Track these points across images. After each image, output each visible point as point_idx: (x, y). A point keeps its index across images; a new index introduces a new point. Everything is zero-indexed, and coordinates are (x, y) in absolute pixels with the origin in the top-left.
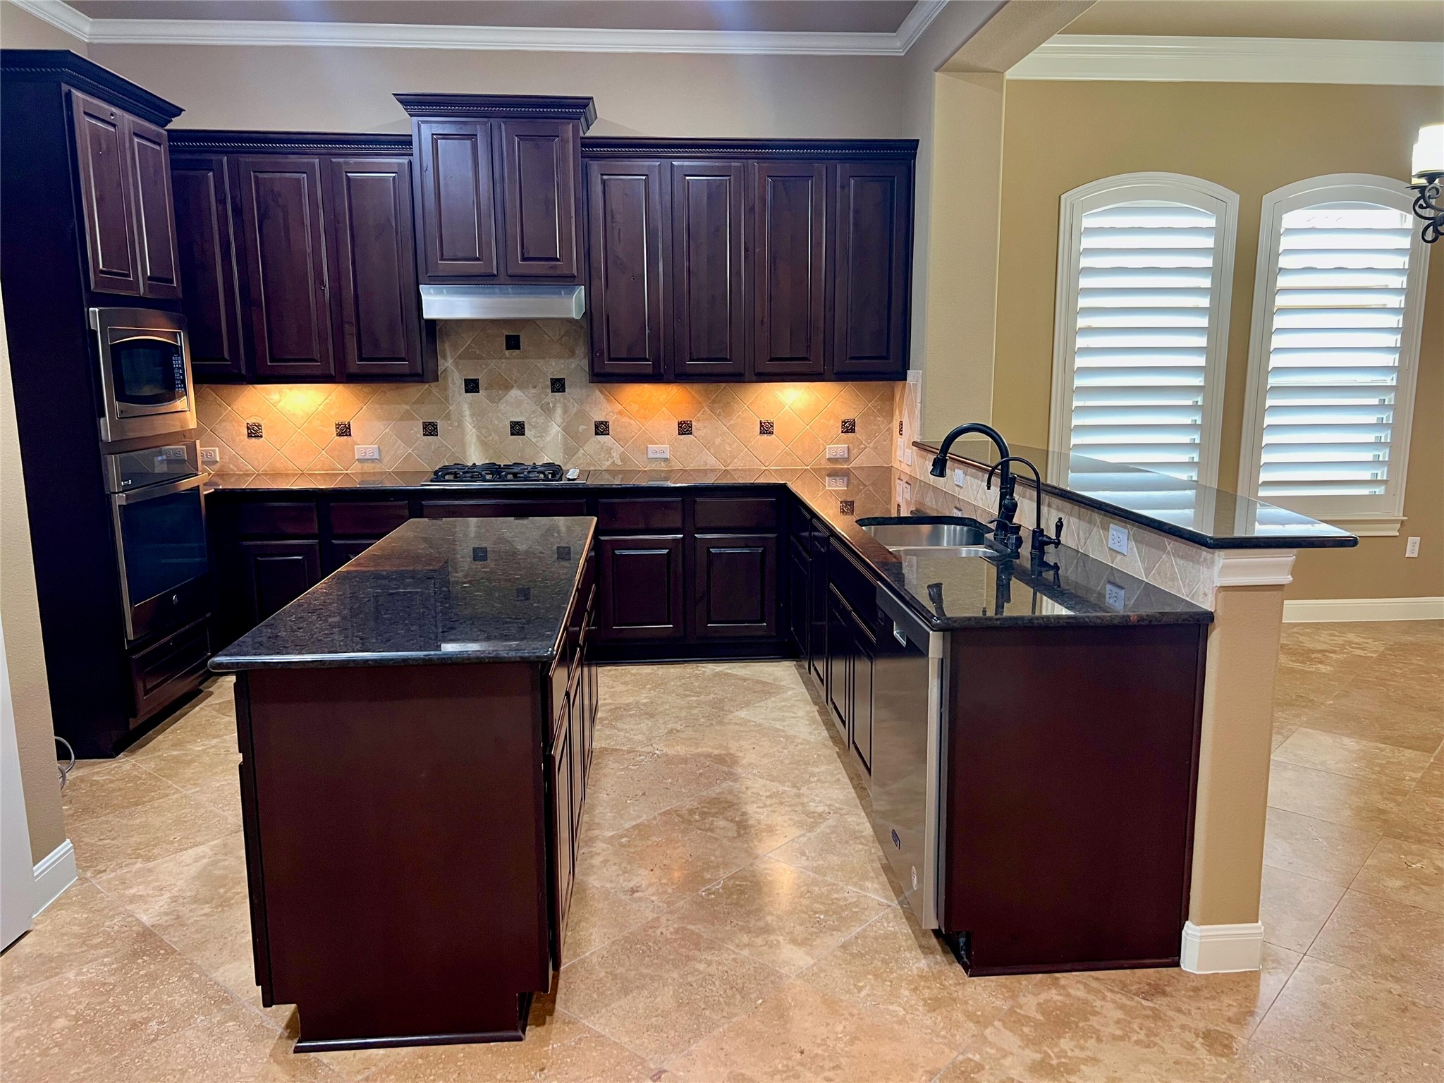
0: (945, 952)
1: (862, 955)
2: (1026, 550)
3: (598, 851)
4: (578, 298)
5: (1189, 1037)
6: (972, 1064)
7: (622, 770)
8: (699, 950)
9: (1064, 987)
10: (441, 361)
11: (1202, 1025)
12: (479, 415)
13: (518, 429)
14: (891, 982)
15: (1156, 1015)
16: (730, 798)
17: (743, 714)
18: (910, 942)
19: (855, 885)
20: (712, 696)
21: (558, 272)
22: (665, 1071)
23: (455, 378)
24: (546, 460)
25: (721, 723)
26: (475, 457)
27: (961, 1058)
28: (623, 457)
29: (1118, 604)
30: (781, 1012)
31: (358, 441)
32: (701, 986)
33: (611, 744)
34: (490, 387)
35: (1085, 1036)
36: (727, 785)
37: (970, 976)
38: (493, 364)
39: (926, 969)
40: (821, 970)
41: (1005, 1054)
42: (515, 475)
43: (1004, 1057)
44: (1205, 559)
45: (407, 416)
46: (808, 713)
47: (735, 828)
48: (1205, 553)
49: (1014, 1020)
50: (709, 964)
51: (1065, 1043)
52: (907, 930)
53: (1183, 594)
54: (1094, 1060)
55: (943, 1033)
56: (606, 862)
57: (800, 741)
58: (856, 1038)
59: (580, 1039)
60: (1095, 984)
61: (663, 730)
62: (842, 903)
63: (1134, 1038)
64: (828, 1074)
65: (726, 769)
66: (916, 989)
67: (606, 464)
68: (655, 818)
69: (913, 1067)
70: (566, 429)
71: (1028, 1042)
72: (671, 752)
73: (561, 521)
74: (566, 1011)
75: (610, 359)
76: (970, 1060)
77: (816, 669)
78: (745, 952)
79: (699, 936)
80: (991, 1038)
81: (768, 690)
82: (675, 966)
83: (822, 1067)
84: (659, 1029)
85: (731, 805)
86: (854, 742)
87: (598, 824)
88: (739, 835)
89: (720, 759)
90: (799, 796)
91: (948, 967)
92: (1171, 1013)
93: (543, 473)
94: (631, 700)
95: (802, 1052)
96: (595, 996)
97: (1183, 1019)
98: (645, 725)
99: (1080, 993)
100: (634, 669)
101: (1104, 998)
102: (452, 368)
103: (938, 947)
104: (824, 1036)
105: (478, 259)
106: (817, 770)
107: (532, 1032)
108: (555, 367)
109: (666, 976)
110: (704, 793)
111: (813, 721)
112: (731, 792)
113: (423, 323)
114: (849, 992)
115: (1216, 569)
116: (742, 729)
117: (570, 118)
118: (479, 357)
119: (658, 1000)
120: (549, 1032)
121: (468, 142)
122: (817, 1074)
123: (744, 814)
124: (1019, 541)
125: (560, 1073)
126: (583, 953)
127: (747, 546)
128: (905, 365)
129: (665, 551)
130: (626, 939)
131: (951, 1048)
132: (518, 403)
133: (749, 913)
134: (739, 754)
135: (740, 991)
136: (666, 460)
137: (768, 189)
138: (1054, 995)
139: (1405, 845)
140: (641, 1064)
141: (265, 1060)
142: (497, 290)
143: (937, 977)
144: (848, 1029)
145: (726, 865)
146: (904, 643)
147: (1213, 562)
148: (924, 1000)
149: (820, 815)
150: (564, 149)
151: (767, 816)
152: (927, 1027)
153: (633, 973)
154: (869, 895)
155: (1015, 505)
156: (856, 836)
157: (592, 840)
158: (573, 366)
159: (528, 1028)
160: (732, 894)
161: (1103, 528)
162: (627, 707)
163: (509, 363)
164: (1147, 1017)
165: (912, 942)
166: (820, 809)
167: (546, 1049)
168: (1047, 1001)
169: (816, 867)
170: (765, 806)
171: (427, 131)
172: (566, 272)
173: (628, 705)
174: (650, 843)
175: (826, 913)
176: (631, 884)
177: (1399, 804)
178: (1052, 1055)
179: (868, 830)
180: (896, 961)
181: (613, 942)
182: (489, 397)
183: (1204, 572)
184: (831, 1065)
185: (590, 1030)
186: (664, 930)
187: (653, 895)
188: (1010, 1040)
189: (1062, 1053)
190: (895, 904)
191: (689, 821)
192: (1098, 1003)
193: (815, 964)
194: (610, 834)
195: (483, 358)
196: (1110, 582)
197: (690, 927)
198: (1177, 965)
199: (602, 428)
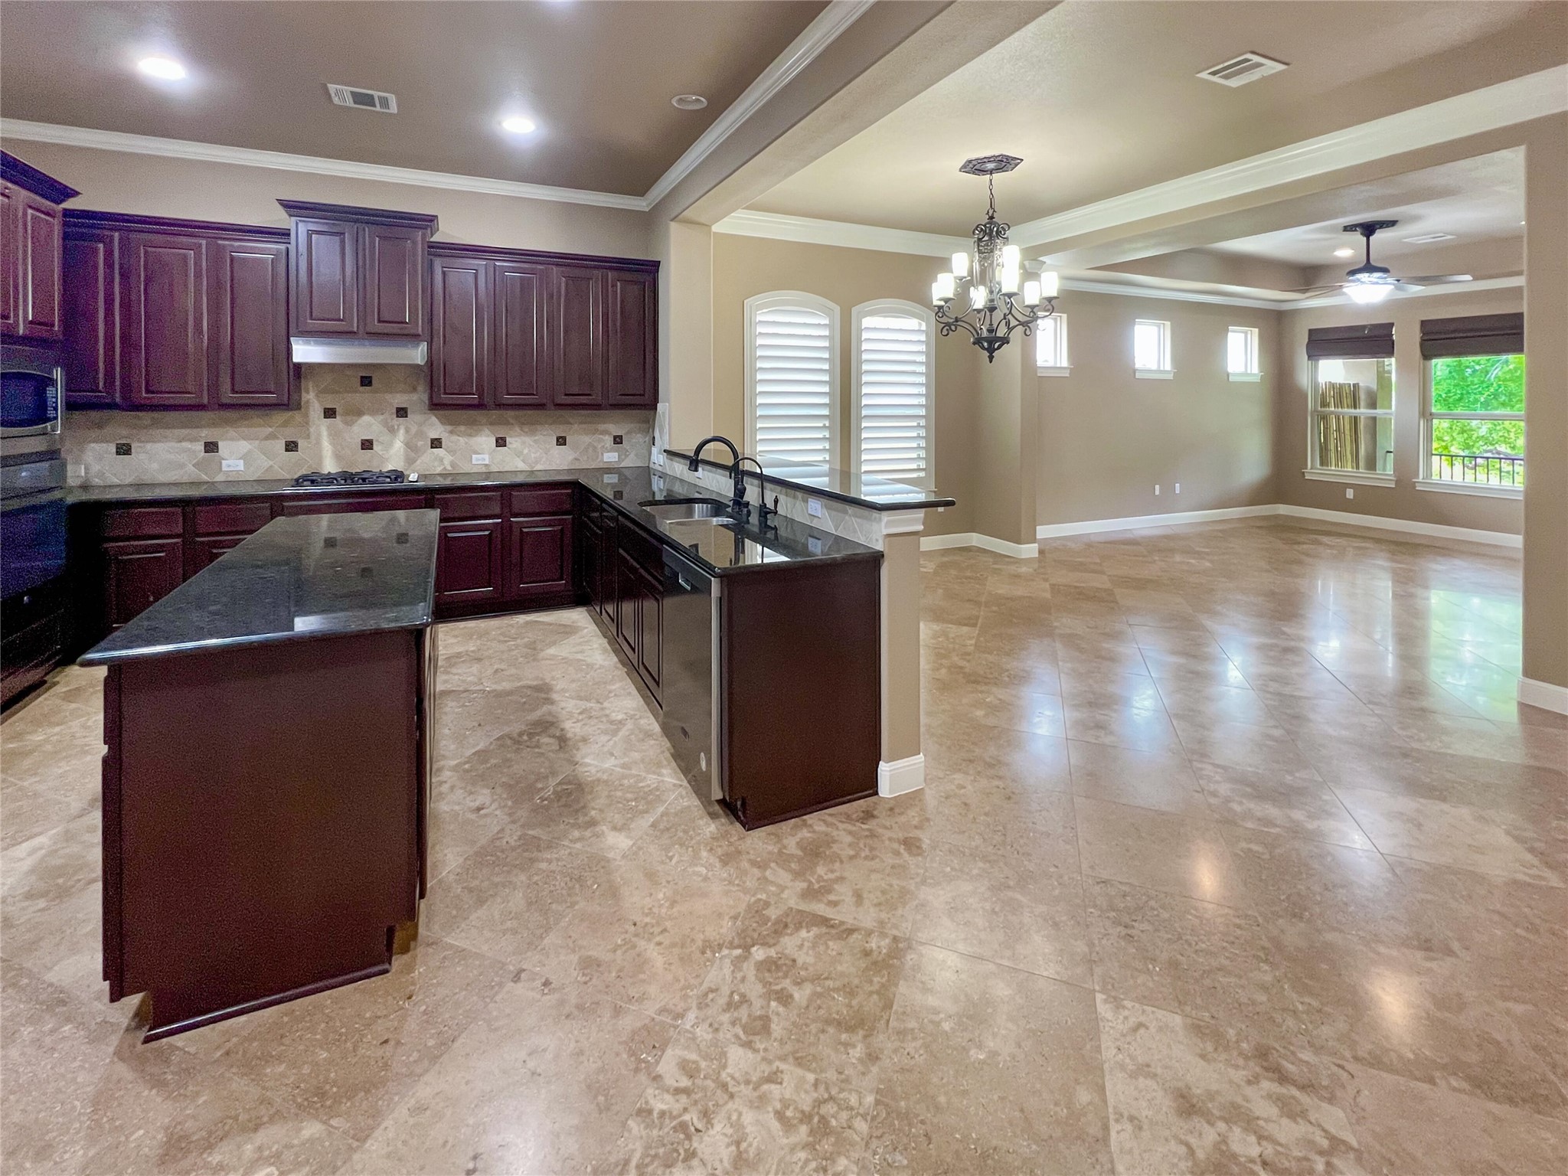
0: (727, 815)
1: (668, 829)
2: (754, 519)
3: (445, 780)
4: (422, 350)
5: (896, 846)
6: (762, 903)
7: (459, 707)
8: (540, 851)
9: (811, 826)
10: (304, 394)
11: (901, 835)
12: (334, 436)
13: (367, 445)
14: (692, 847)
15: (872, 835)
16: (550, 719)
17: (552, 651)
18: (700, 812)
19: (654, 773)
20: (526, 640)
21: (406, 332)
22: (524, 970)
23: (316, 410)
24: (390, 467)
25: (534, 660)
26: (330, 466)
27: (753, 899)
28: (453, 465)
29: (817, 550)
30: (613, 893)
31: (225, 456)
32: (546, 883)
33: (449, 687)
34: (347, 412)
35: (832, 862)
36: (545, 708)
37: (748, 830)
38: (349, 397)
39: (716, 832)
40: (640, 848)
41: (783, 888)
42: (364, 480)
43: (782, 891)
44: (875, 518)
45: (271, 437)
46: (600, 644)
47: (557, 742)
48: (875, 514)
49: (783, 858)
50: (550, 861)
51: (821, 870)
52: (697, 802)
53: (862, 541)
54: (842, 879)
55: (737, 882)
56: (452, 788)
57: (598, 666)
58: (675, 902)
59: (444, 958)
60: (830, 819)
61: (490, 671)
62: (646, 789)
63: (863, 855)
64: (658, 939)
65: (543, 695)
66: (711, 849)
67: (438, 470)
68: (491, 743)
69: (720, 915)
70: (408, 445)
71: (798, 875)
72: (499, 687)
73: (401, 514)
74: (429, 934)
75: (445, 393)
76: (760, 900)
77: (606, 612)
78: (578, 845)
79: (539, 839)
80: (771, 877)
81: (569, 630)
82: (523, 870)
83: (652, 934)
84: (514, 932)
85: (552, 724)
86: (643, 663)
87: (443, 756)
88: (561, 747)
89: (538, 689)
90: (603, 709)
91: (731, 827)
92: (880, 831)
93: (389, 477)
94: (461, 649)
95: (635, 924)
96: (454, 912)
97: (888, 834)
98: (475, 668)
99: (820, 827)
100: (462, 624)
101: (837, 829)
102: (313, 400)
103: (721, 812)
104: (650, 906)
105: (342, 320)
106: (614, 687)
107: (398, 962)
108: (400, 400)
109: (514, 879)
110: (529, 718)
111: (605, 651)
112: (550, 713)
113: (291, 366)
114: (663, 862)
115: (883, 524)
116: (552, 662)
117: (420, 228)
118: (338, 392)
119: (510, 904)
120: (414, 958)
121: (337, 239)
122: (650, 940)
123: (562, 730)
124: (749, 513)
125: (427, 997)
126: (441, 873)
127: (550, 526)
128: (656, 400)
129: (487, 533)
130: (477, 854)
131: (745, 894)
132: (368, 425)
133: (577, 811)
134: (555, 682)
135: (579, 879)
136: (486, 465)
137: (563, 285)
138: (805, 833)
139: (979, 688)
140: (501, 969)
141: (108, 1061)
142: (356, 343)
143: (725, 835)
144: (667, 894)
145: (554, 773)
146: (689, 588)
147: (880, 519)
148: (719, 857)
149: (620, 722)
150: (414, 248)
151: (581, 728)
152: (725, 880)
153: (486, 883)
154: (666, 779)
155: (745, 489)
156: (649, 735)
157: (439, 770)
158: (416, 399)
159: (394, 958)
160: (561, 797)
161: (803, 501)
162: (459, 655)
163: (363, 396)
164: (867, 836)
165: (702, 812)
166: (620, 717)
167: (412, 975)
168: (802, 839)
169: (624, 764)
170: (578, 721)
171: (303, 229)
172: (412, 331)
173: (459, 653)
174: (489, 765)
175: (635, 800)
176: (477, 804)
177: (969, 661)
178: (814, 881)
179: (656, 728)
180: (694, 830)
181: (465, 859)
182: (345, 422)
183: (875, 526)
184: (660, 930)
185: (452, 946)
186: (508, 839)
187: (496, 809)
188: (783, 877)
189: (820, 879)
190: (685, 783)
191: (519, 742)
192: (835, 833)
193: (634, 844)
194: (453, 763)
195: (340, 392)
196: (811, 536)
197: (531, 832)
198: (876, 793)
199: (436, 443)
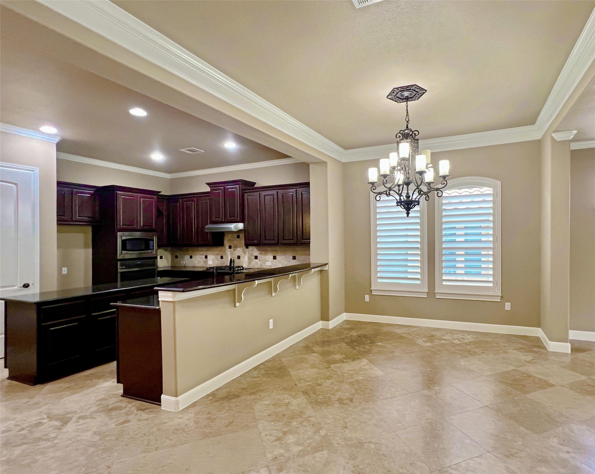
10: (224, 241)
12: (231, 253)
13: (239, 257)
24: (245, 265)
28: (261, 265)
31: (209, 260)
34: (234, 247)
38: (234, 242)
45: (218, 255)
67: (257, 267)
70: (249, 258)
75: (248, 240)
102: (226, 243)
105: (221, 218)
118: (232, 240)
132: (239, 251)
136: (270, 266)
150: (237, 192)
163: (237, 242)
182: (234, 250)
198: (161, 405)
199: (256, 257)
